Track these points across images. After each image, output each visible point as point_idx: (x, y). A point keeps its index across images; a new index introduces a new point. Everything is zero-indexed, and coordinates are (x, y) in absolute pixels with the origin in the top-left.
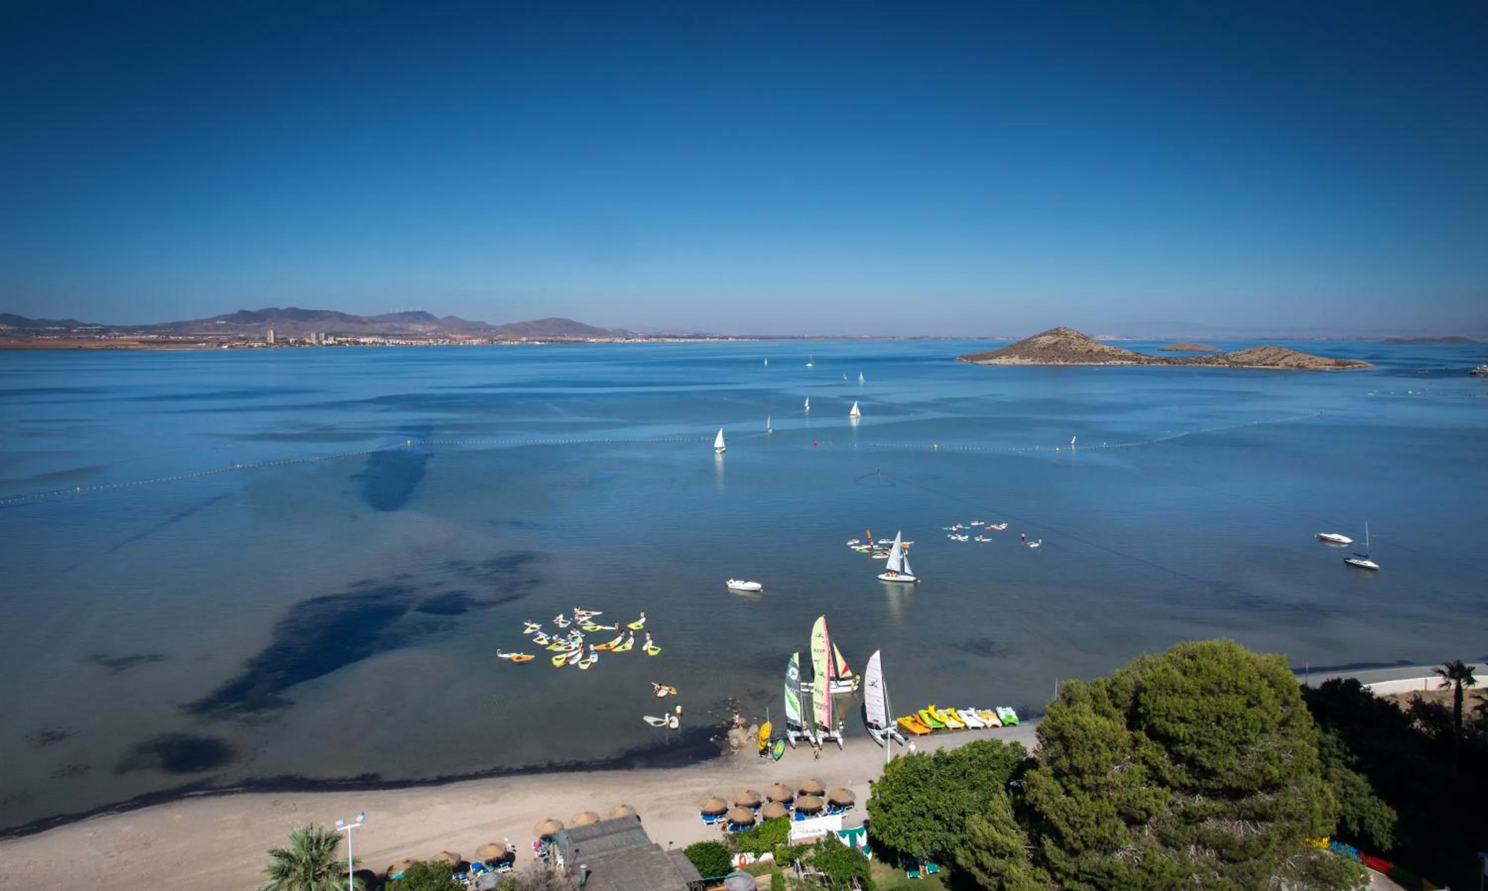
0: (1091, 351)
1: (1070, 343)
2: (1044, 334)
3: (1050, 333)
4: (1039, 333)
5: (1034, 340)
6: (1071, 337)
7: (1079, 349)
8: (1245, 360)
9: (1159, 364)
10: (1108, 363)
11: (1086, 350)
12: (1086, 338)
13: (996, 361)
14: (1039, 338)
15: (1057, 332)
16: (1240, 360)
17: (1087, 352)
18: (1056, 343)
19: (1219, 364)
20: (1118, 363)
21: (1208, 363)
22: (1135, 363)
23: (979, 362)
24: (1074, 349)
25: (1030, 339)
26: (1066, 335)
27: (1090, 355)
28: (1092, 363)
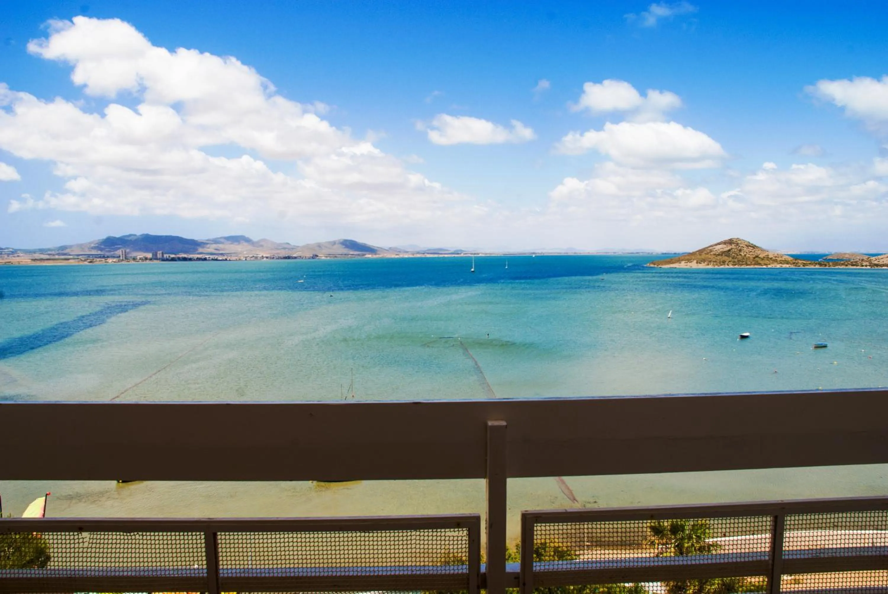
0: (757, 257)
1: (740, 251)
2: (719, 244)
3: (725, 243)
4: (715, 242)
5: (711, 248)
6: (741, 246)
7: (748, 255)
8: (885, 263)
9: (812, 267)
10: (769, 266)
11: (754, 256)
12: (754, 247)
13: (676, 265)
14: (714, 247)
15: (730, 242)
16: (881, 263)
17: (754, 258)
18: (729, 250)
19: (863, 266)
20: (778, 266)
21: (853, 265)
22: (792, 266)
23: (663, 267)
24: (743, 255)
25: (707, 248)
26: (737, 244)
27: (757, 260)
28: (756, 266)
